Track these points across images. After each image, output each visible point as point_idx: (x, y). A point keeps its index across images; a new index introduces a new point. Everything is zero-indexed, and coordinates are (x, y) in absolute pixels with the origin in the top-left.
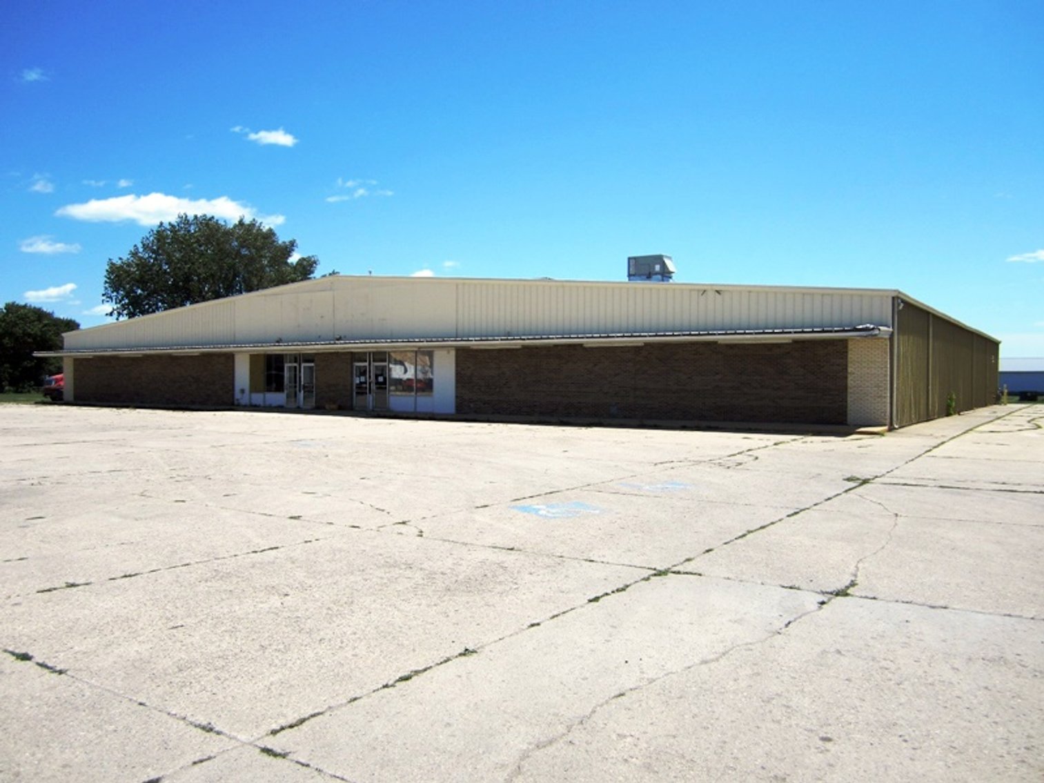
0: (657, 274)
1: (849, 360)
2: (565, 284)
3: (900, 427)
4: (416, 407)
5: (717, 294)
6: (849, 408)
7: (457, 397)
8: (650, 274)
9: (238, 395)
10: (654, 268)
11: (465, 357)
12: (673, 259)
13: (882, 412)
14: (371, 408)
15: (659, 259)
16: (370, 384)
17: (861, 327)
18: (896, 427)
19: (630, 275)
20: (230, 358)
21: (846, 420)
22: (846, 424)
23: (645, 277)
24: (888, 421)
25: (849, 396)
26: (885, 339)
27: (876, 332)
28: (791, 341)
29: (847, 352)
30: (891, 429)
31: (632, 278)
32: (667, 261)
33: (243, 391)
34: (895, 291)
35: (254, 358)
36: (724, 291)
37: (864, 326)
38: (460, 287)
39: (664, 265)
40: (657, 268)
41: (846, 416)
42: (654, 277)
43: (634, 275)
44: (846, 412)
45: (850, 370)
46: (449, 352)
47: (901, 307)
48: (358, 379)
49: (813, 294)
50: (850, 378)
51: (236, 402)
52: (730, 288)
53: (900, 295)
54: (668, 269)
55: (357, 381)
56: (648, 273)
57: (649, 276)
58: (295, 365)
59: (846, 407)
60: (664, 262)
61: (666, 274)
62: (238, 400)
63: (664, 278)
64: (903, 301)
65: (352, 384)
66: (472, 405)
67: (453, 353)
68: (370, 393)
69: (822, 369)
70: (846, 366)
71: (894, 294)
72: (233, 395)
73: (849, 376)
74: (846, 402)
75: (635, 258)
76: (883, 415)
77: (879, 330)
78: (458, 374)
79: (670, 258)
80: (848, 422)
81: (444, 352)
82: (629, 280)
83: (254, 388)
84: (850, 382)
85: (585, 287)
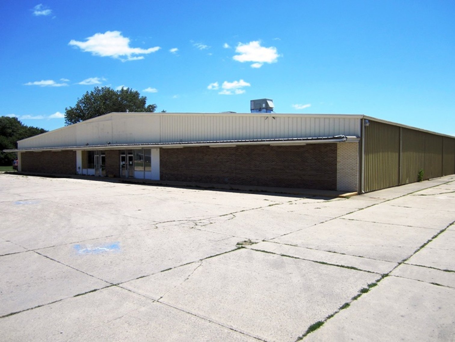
0: (263, 109)
1: (338, 155)
2: (205, 115)
3: (365, 193)
4: (144, 177)
5: (273, 118)
6: (338, 181)
7: (160, 172)
8: (260, 108)
9: (78, 170)
10: (262, 105)
11: (163, 151)
12: (273, 101)
13: (355, 184)
14: (127, 177)
15: (265, 101)
16: (127, 165)
17: (337, 136)
18: (363, 192)
19: (251, 110)
20: (74, 153)
21: (336, 188)
22: (336, 190)
23: (258, 110)
24: (358, 189)
25: (338, 174)
26: (356, 143)
27: (345, 139)
28: (305, 144)
29: (336, 150)
30: (360, 193)
31: (252, 111)
32: (268, 102)
33: (79, 168)
34: (362, 115)
35: (83, 152)
36: (277, 117)
37: (339, 136)
38: (162, 117)
39: (267, 104)
40: (264, 105)
41: (336, 186)
42: (263, 110)
43: (253, 110)
44: (336, 183)
45: (338, 160)
46: (157, 150)
47: (368, 125)
48: (122, 162)
49: (319, 118)
50: (338, 164)
51: (77, 173)
52: (280, 116)
53: (365, 118)
54: (269, 106)
55: (122, 163)
56: (259, 108)
57: (260, 110)
58: (98, 156)
59: (336, 180)
60: (267, 102)
61: (269, 109)
62: (78, 172)
63: (268, 111)
64: (370, 121)
65: (119, 165)
66: (167, 176)
67: (159, 150)
68: (126, 169)
69: (324, 160)
70: (336, 158)
71: (362, 117)
72: (76, 170)
73: (337, 163)
74: (336, 177)
75: (253, 101)
76: (355, 185)
77: (347, 138)
78: (161, 161)
79: (271, 100)
80: (337, 190)
81: (155, 150)
82: (251, 112)
83: (84, 167)
84: (338, 167)
85: (213, 116)
